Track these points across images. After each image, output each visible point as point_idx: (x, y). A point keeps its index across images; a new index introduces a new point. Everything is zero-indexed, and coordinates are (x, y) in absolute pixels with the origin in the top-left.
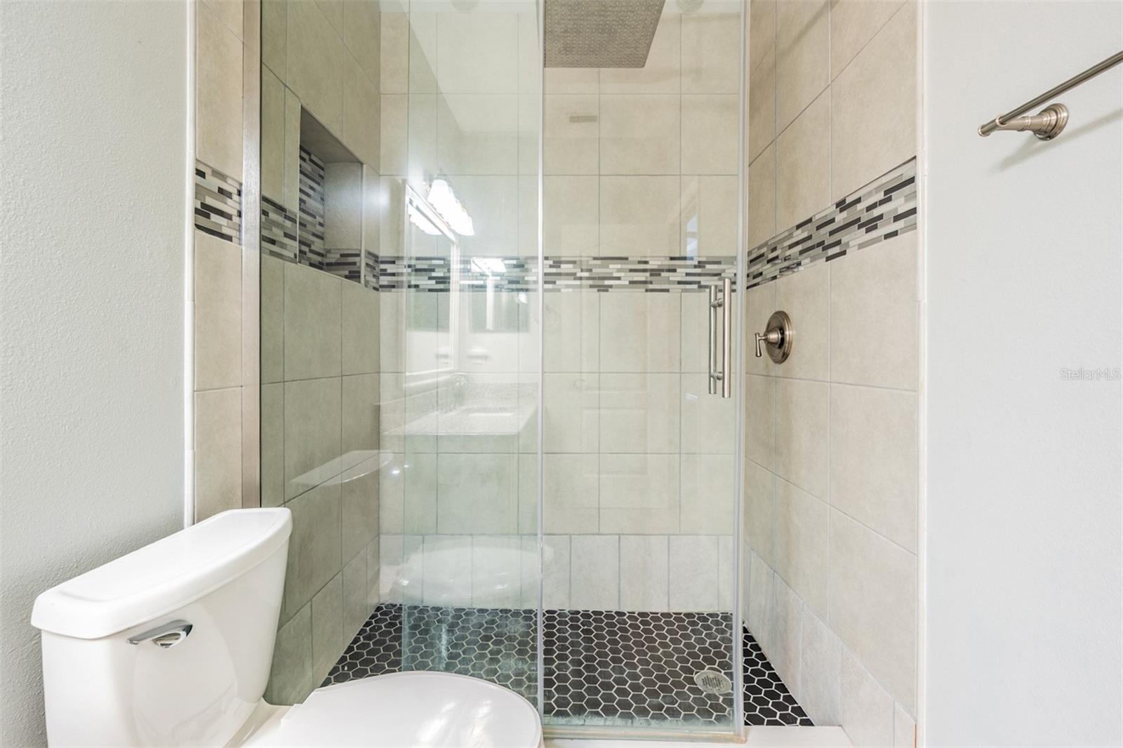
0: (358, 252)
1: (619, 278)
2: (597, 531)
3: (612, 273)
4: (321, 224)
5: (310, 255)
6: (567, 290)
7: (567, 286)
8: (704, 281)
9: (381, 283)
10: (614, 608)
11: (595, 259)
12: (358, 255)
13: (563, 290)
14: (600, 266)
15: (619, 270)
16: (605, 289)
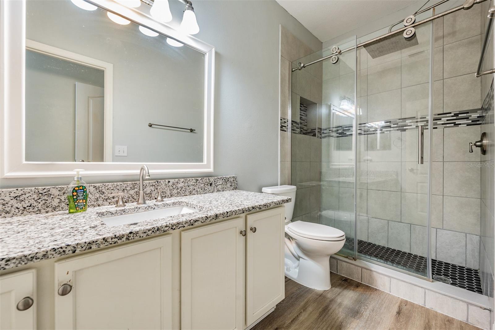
0: (315, 128)
1: (411, 126)
2: (400, 221)
3: (407, 124)
4: (306, 122)
5: (303, 131)
6: (387, 132)
7: (387, 131)
8: (457, 122)
9: (322, 136)
10: (407, 251)
11: (399, 119)
12: (315, 129)
13: (385, 132)
14: (402, 122)
15: (410, 122)
16: (405, 130)
